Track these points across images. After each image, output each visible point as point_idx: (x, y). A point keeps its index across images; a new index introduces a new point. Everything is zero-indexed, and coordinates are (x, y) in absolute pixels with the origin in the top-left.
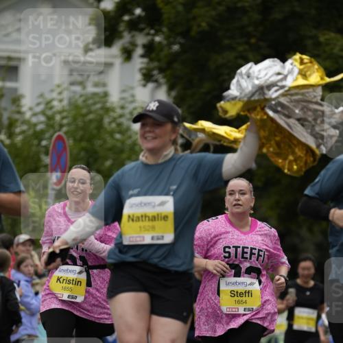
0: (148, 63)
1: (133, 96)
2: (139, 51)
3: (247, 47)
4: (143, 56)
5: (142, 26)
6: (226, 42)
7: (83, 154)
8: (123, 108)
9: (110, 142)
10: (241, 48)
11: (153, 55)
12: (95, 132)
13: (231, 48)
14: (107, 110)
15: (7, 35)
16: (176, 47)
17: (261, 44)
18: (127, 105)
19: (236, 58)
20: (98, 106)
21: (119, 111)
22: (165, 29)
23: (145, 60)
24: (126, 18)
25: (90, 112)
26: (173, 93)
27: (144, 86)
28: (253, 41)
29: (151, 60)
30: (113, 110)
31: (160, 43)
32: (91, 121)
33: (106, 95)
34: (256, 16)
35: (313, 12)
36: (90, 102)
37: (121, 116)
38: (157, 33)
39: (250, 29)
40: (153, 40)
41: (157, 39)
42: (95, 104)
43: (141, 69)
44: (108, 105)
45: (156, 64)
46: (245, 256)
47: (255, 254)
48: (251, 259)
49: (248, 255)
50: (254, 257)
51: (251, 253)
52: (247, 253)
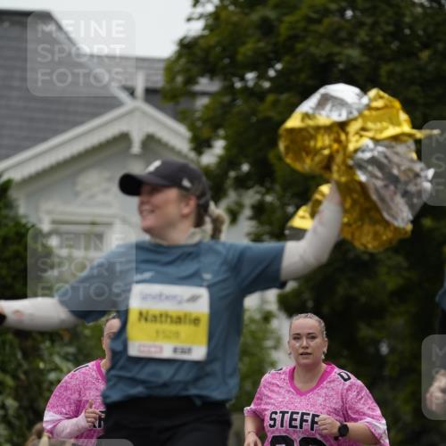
0: (257, 228)
2: (247, 212)
4: (251, 218)
5: (250, 183)
11: (264, 218)
15: (92, 197)
22: (277, 187)
23: (254, 223)
24: (232, 174)
29: (261, 223)
31: (271, 204)
38: (268, 191)
40: (263, 200)
41: (269, 198)
43: (248, 234)
45: (267, 228)
46: (294, 423)
47: (307, 421)
48: (301, 427)
49: (297, 423)
50: (307, 426)
51: (302, 420)
52: (296, 420)
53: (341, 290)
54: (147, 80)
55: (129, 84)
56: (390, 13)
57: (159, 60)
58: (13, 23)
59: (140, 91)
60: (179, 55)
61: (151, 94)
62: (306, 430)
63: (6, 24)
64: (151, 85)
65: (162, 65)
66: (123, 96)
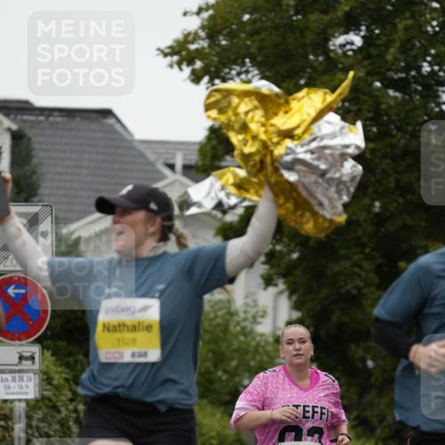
0: (269, 270)
1: (255, 301)
2: (262, 259)
3: (362, 256)
4: (264, 263)
6: (342, 252)
7: (210, 355)
8: (245, 312)
9: (235, 345)
10: (356, 257)
11: (274, 262)
12: (221, 335)
13: (346, 257)
14: (231, 314)
16: (295, 256)
17: (375, 253)
18: (250, 309)
19: (352, 266)
20: (224, 311)
21: (242, 315)
22: (285, 240)
23: (267, 267)
25: (216, 317)
26: (294, 298)
27: (265, 289)
28: (367, 251)
29: (272, 266)
30: (236, 314)
31: (280, 252)
32: (218, 325)
33: (229, 301)
34: (370, 228)
35: (423, 224)
36: (217, 307)
37: (245, 320)
38: (278, 242)
39: (365, 239)
40: (274, 248)
41: (278, 248)
42: (220, 309)
43: (262, 276)
44: (233, 309)
45: (276, 270)
46: (307, 415)
47: (317, 412)
48: (313, 418)
49: (310, 414)
50: (317, 416)
51: (314, 412)
52: (308, 412)
53: (334, 318)
54: (184, 159)
55: (171, 162)
56: (371, 103)
57: (194, 144)
58: (83, 119)
59: (179, 167)
60: (209, 138)
61: (187, 169)
62: (317, 420)
63: (78, 119)
64: (187, 162)
65: (197, 147)
66: (167, 171)
